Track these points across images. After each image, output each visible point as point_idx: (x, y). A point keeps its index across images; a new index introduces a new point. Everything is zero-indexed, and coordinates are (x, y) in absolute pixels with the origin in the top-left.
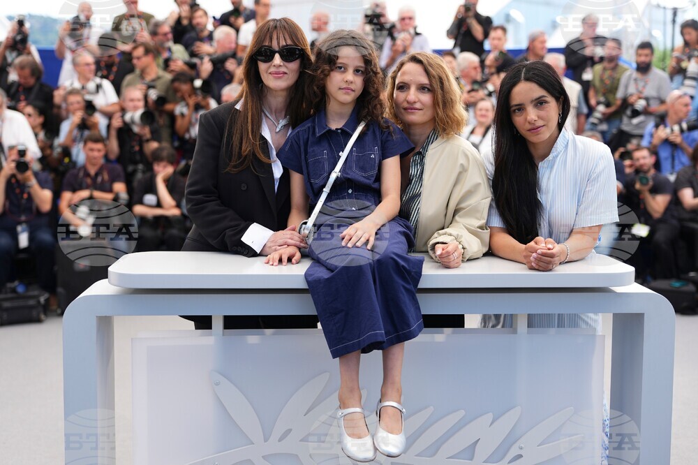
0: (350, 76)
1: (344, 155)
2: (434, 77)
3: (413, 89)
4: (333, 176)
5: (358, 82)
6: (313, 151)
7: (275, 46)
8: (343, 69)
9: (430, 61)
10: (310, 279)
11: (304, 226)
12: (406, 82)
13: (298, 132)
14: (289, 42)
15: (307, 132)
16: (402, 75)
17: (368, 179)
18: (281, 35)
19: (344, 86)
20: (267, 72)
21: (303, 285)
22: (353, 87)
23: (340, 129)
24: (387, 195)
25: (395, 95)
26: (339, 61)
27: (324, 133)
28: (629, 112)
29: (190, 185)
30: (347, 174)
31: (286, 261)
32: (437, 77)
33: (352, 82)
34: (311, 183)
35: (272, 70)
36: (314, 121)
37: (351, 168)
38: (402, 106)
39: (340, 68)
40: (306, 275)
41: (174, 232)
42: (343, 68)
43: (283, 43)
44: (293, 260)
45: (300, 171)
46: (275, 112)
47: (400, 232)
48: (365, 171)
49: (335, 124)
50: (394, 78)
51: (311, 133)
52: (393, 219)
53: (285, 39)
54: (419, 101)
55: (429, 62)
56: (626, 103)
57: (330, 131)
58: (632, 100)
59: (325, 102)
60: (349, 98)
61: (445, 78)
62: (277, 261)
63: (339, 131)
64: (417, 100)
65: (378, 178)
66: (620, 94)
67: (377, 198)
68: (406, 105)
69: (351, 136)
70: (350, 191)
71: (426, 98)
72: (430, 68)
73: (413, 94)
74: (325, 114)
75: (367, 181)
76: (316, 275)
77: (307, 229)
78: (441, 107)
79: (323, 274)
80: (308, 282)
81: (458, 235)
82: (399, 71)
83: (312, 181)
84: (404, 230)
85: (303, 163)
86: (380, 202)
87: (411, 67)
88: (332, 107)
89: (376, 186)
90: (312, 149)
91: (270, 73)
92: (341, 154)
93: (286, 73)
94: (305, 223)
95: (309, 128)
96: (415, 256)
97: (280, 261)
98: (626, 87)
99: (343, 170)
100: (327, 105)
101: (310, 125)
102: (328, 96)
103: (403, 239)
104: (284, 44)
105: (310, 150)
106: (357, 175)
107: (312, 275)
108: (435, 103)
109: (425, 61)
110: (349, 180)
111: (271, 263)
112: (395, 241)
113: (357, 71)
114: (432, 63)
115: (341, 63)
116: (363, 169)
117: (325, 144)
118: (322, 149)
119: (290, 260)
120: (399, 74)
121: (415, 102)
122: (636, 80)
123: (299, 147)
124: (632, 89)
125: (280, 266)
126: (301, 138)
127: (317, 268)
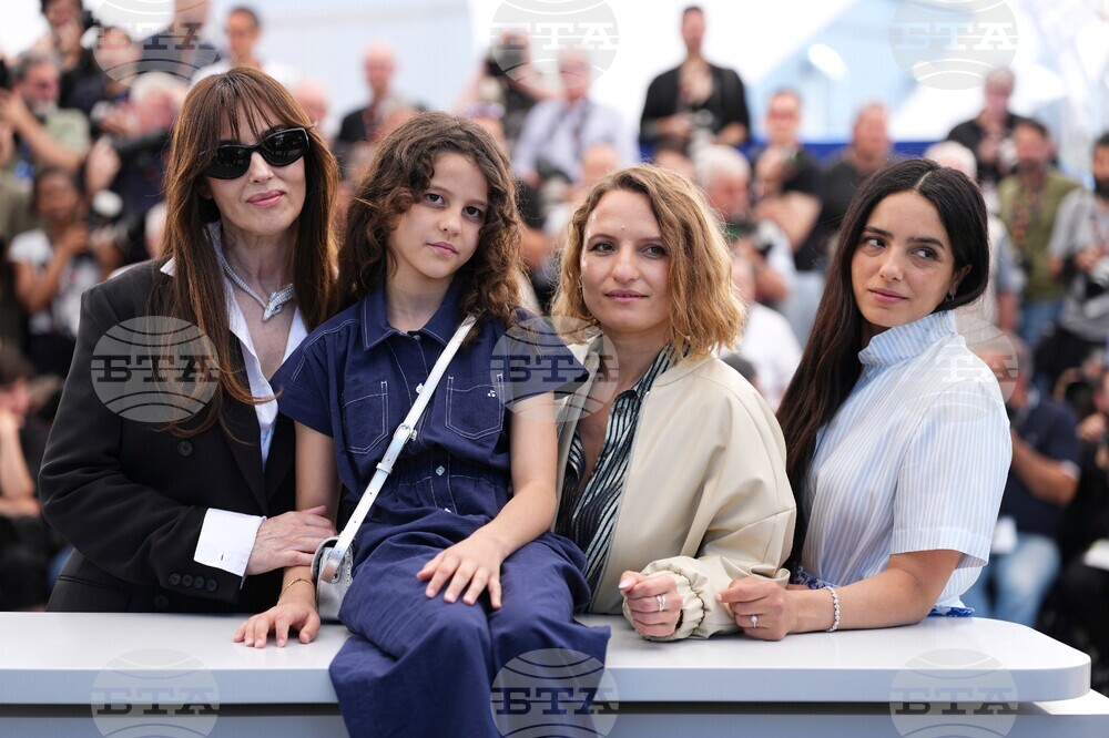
0: (453, 218)
1: (425, 392)
2: (671, 225)
3: (626, 251)
4: (402, 435)
5: (467, 235)
6: (356, 382)
7: (248, 137)
8: (439, 201)
9: (665, 187)
10: (342, 678)
11: (328, 550)
12: (610, 233)
13: (323, 338)
14: (275, 121)
15: (344, 340)
16: (600, 218)
17: (481, 445)
18: (255, 112)
19: (438, 239)
20: (240, 199)
21: (326, 695)
22: (457, 244)
23: (419, 333)
24: (527, 481)
25: (584, 263)
26: (436, 182)
27: (383, 342)
28: (1079, 286)
29: (54, 453)
30: (435, 434)
31: (285, 634)
32: (677, 225)
33: (456, 235)
34: (350, 456)
35: (252, 192)
36: (358, 315)
37: (440, 421)
38: (602, 288)
39: (434, 197)
40: (334, 671)
41: (23, 553)
42: (441, 200)
43: (262, 127)
44: (304, 634)
45: (323, 427)
46: (260, 277)
47: (556, 567)
48: (476, 428)
49: (408, 323)
50: (580, 226)
51: (351, 341)
52: (542, 537)
53: (266, 119)
54: (642, 277)
55: (660, 191)
56: (1071, 268)
57: (396, 337)
58: (1086, 259)
59: (385, 269)
60: (442, 267)
61: (697, 225)
62: (264, 636)
63: (416, 337)
64: (636, 275)
65: (505, 443)
66: (1058, 246)
67: (502, 490)
68: (611, 286)
69: (444, 348)
70: (440, 471)
71: (654, 270)
72: (663, 205)
73: (626, 262)
74: (386, 298)
75: (478, 450)
76: (355, 670)
77: (336, 557)
78: (683, 293)
79: (373, 666)
80: (338, 686)
81: (696, 575)
82: (593, 208)
83: (354, 450)
84: (565, 563)
85: (334, 410)
86: (510, 496)
87: (619, 200)
88: (402, 282)
89: (499, 461)
90: (353, 378)
91: (249, 201)
92: (419, 388)
93: (282, 193)
94: (332, 544)
95: (348, 328)
96: (592, 624)
97: (272, 635)
98: (1073, 230)
99: (425, 423)
100: (390, 276)
101: (349, 322)
102: (394, 257)
103: (561, 585)
104: (266, 127)
105: (348, 379)
106: (454, 435)
107: (345, 669)
108: (671, 284)
109: (652, 188)
110: (437, 446)
111: (249, 641)
112: (544, 590)
113: (469, 210)
114: (667, 190)
115: (437, 188)
116: (468, 422)
117: (384, 366)
118: (376, 378)
119: (294, 633)
120: (594, 215)
121: (632, 280)
122: (1093, 218)
123: (325, 373)
124: (1085, 236)
125: (271, 649)
126: (330, 352)
127: (359, 654)
